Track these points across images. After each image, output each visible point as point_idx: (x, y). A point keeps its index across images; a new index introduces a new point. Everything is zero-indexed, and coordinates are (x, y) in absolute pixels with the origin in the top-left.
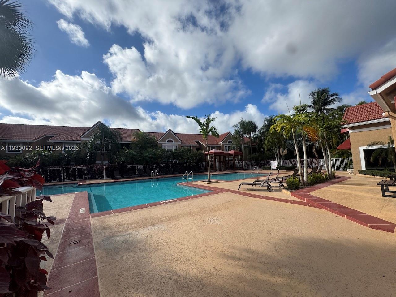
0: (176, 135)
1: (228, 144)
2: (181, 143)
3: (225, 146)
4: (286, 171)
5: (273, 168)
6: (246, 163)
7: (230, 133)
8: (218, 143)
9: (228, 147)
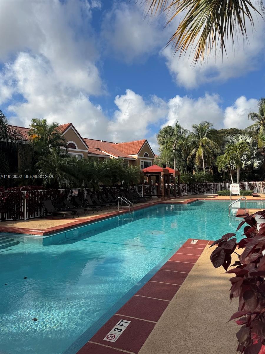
0: (84, 141)
2: (87, 151)
3: (141, 160)
5: (234, 193)
8: (130, 155)
9: (144, 162)
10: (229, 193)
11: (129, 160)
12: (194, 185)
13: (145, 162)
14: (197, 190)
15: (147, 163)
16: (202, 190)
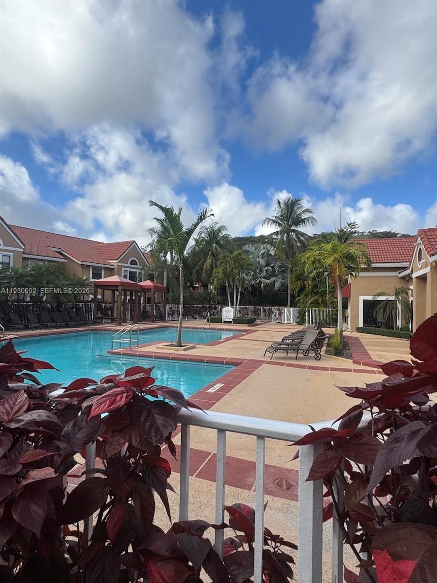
0: (9, 228)
1: (129, 265)
2: (22, 250)
3: (123, 269)
4: (248, 326)
5: (226, 320)
6: (171, 308)
7: (135, 243)
8: (108, 261)
9: (128, 272)
10: (219, 320)
11: (105, 268)
12: (194, 307)
13: (130, 271)
14: (196, 314)
15: (135, 273)
16: (205, 314)
